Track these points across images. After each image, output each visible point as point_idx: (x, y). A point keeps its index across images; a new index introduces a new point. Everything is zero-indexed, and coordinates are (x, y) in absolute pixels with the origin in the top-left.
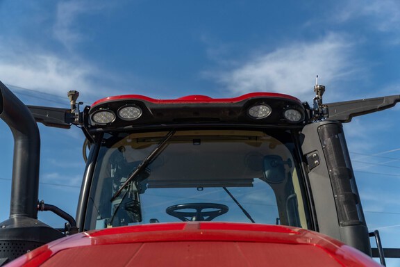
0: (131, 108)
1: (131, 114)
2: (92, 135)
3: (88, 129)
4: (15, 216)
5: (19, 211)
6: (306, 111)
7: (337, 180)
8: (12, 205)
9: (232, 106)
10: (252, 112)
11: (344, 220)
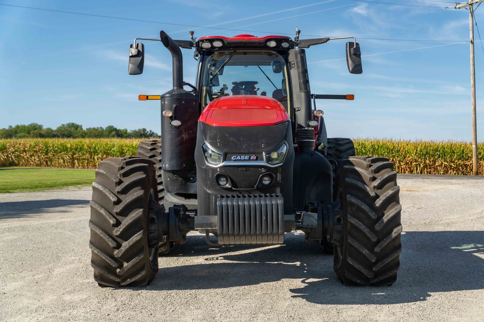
0: (218, 42)
1: (218, 44)
2: (201, 52)
3: (199, 49)
4: (175, 88)
5: (177, 86)
6: (291, 43)
7: (301, 74)
8: (174, 84)
9: (260, 42)
10: (268, 44)
11: (302, 90)
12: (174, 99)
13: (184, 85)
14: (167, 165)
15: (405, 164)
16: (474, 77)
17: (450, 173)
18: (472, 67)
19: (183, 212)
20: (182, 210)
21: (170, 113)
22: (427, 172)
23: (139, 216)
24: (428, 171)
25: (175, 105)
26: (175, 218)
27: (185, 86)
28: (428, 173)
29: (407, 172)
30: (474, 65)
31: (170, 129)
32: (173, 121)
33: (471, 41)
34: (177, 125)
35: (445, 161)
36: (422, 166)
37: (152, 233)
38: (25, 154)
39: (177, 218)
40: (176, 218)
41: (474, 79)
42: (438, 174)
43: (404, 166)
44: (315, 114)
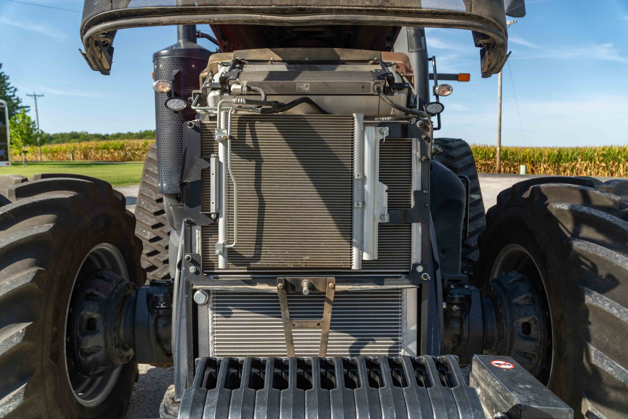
8: (179, 35)
11: (412, 48)
12: (175, 59)
13: (198, 36)
14: (165, 185)
19: (164, 305)
20: (162, 300)
21: (167, 86)
23: (10, 346)
25: (177, 71)
26: (148, 315)
27: (201, 39)
31: (169, 117)
32: (172, 101)
34: (178, 108)
37: (91, 354)
38: (138, 151)
39: (152, 317)
40: (150, 316)
44: (438, 92)
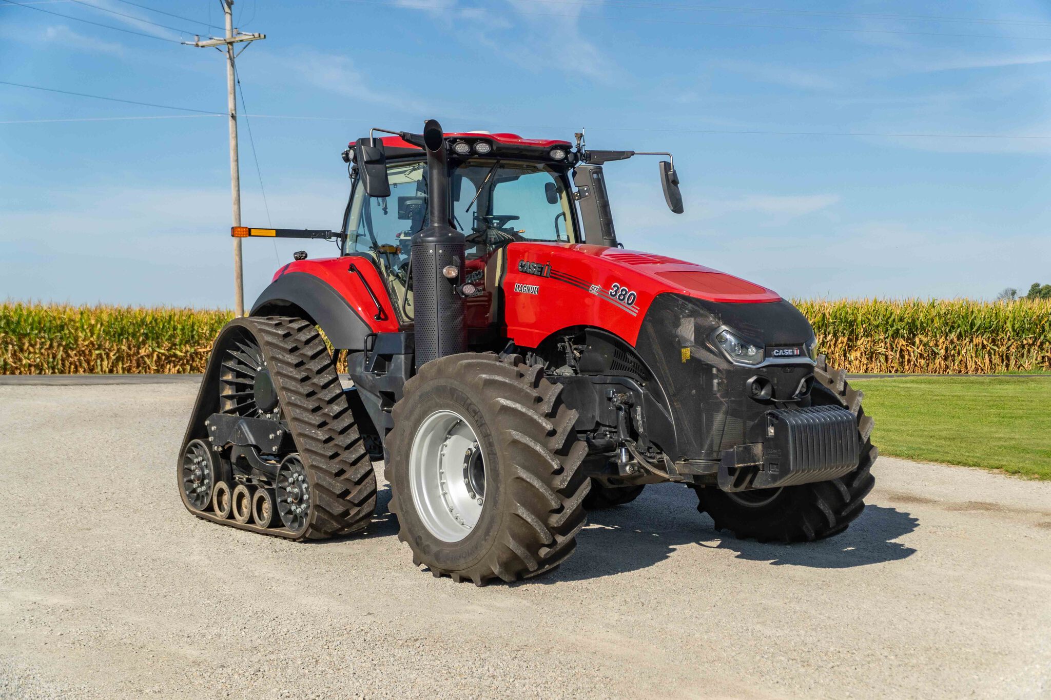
0: (482, 144)
7: (600, 209)
15: (78, 355)
16: (237, 184)
17: (170, 370)
18: (233, 165)
22: (123, 369)
24: (125, 366)
28: (126, 372)
29: (81, 370)
30: (237, 161)
33: (233, 114)
35: (158, 347)
36: (114, 358)
41: (237, 189)
42: (146, 372)
43: (76, 358)
